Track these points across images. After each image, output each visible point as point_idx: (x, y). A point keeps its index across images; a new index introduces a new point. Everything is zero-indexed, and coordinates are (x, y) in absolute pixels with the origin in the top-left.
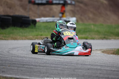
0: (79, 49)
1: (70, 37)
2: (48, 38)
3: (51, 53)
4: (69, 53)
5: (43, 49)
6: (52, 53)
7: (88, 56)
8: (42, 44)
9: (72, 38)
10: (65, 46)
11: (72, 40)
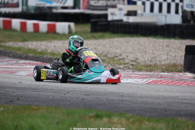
0: (106, 74)
1: (93, 58)
2: (58, 60)
3: (68, 80)
4: (94, 79)
5: (55, 75)
6: (71, 80)
7: (116, 83)
8: (50, 67)
9: (96, 60)
10: (87, 71)
11: (97, 62)
